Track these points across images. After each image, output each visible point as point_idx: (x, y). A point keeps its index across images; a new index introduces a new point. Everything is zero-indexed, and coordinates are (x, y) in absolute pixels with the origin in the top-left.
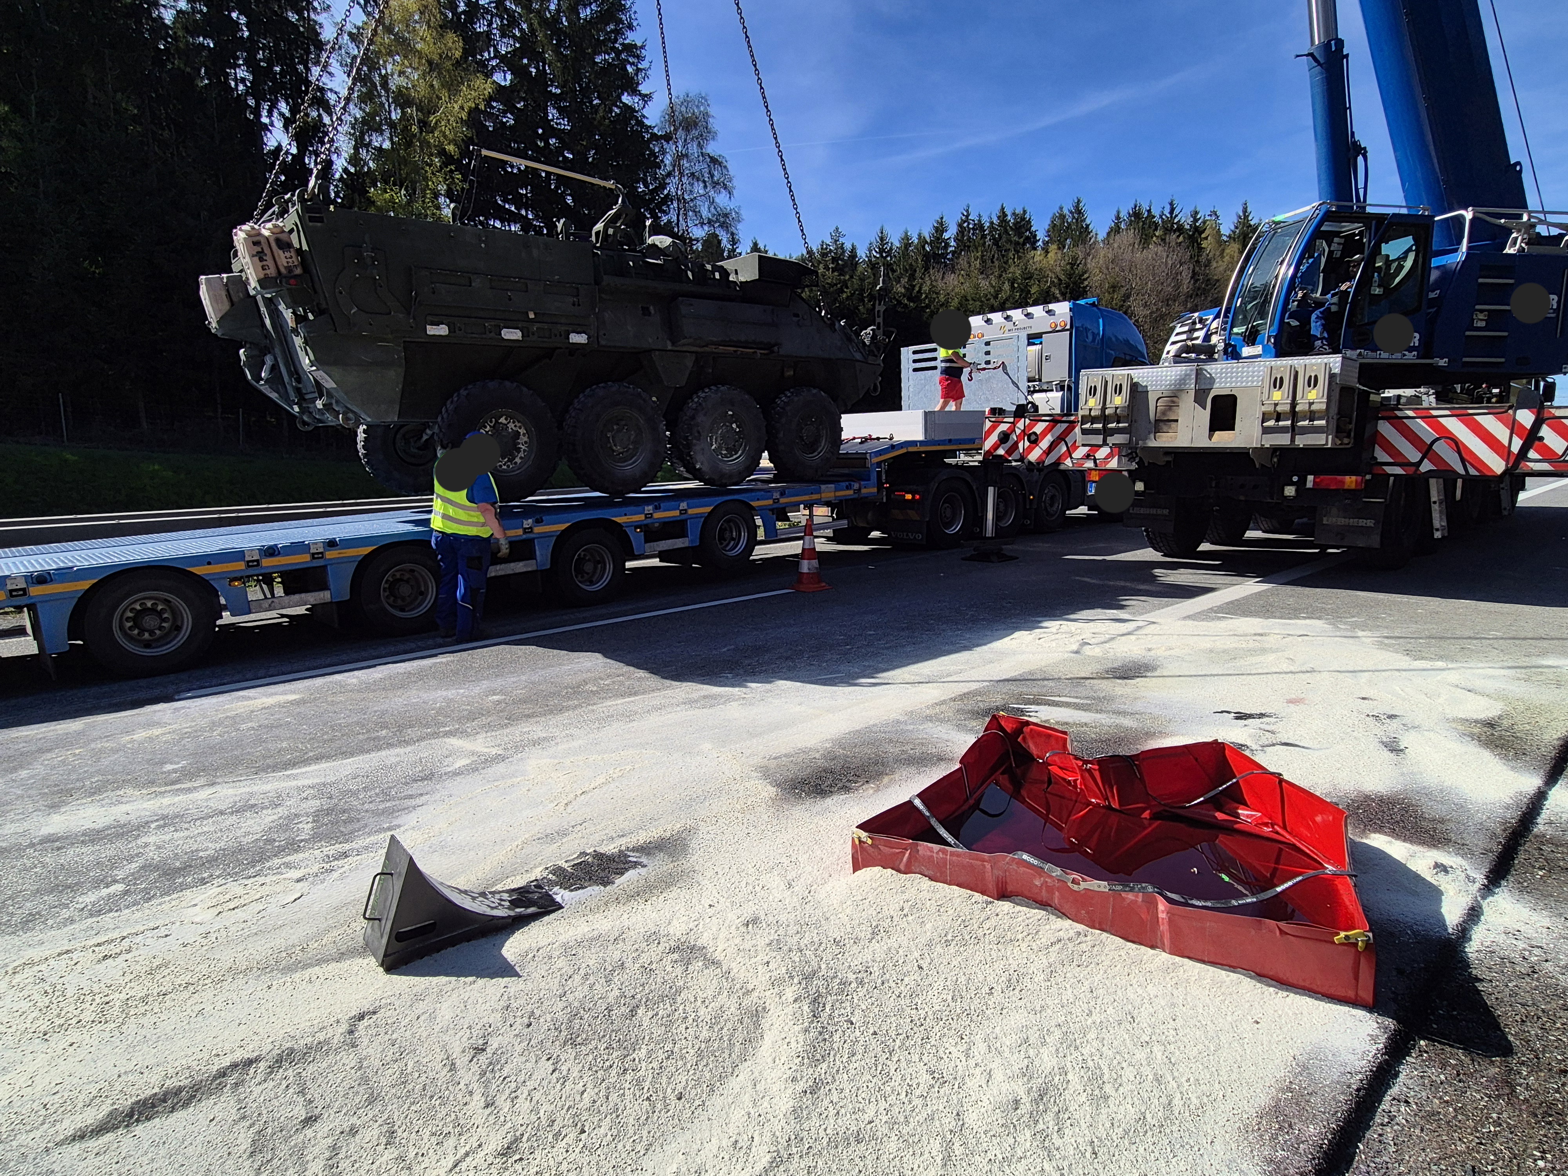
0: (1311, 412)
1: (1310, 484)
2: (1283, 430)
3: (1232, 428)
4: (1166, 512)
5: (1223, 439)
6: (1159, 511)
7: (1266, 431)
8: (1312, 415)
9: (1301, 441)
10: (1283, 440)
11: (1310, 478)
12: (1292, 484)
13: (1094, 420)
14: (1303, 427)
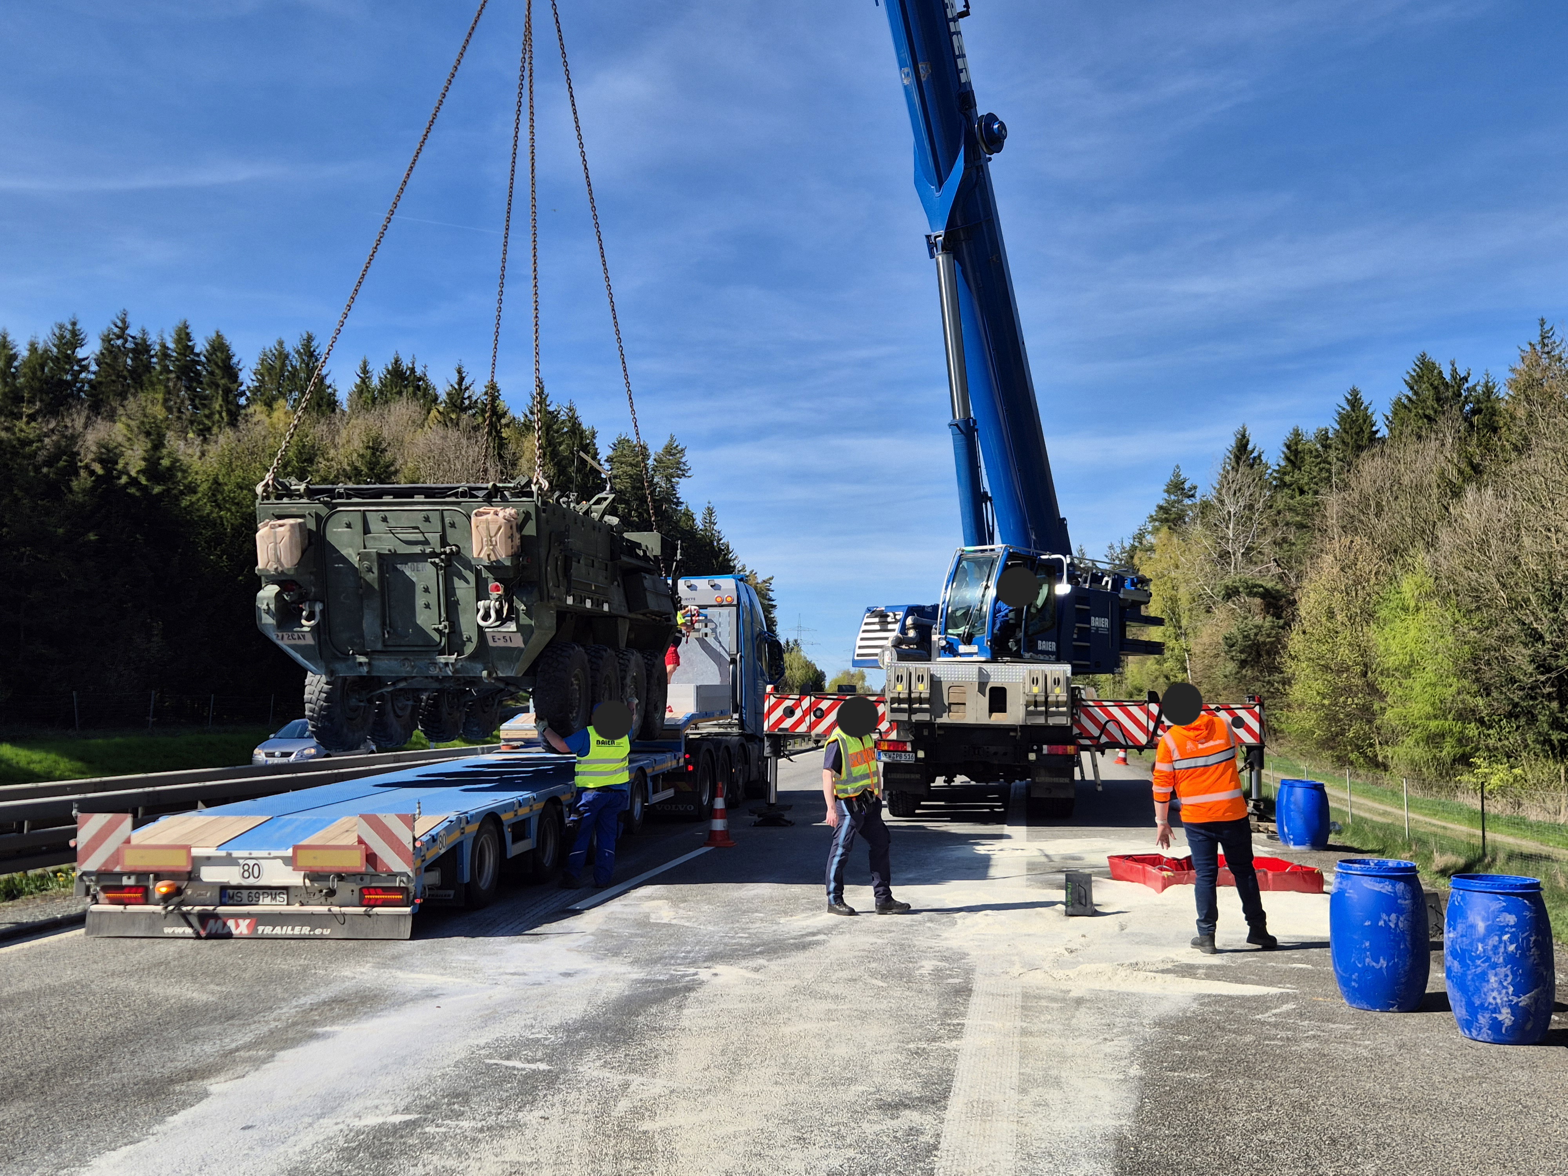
0: (1058, 702)
1: (1045, 751)
2: (1040, 713)
3: (1005, 712)
4: (918, 776)
5: (998, 719)
6: (913, 776)
7: (1028, 713)
8: (1058, 704)
9: (1052, 721)
10: (1041, 720)
11: (1045, 747)
12: (1033, 751)
13: (900, 701)
14: (1053, 712)
